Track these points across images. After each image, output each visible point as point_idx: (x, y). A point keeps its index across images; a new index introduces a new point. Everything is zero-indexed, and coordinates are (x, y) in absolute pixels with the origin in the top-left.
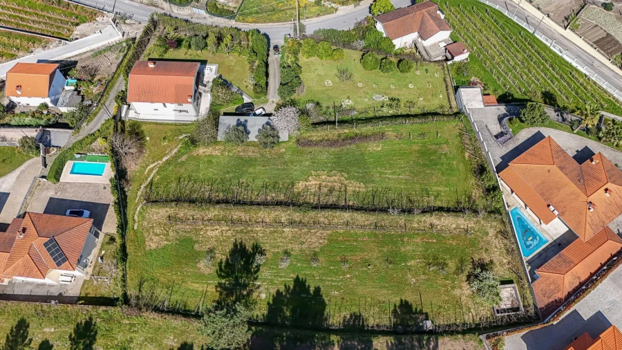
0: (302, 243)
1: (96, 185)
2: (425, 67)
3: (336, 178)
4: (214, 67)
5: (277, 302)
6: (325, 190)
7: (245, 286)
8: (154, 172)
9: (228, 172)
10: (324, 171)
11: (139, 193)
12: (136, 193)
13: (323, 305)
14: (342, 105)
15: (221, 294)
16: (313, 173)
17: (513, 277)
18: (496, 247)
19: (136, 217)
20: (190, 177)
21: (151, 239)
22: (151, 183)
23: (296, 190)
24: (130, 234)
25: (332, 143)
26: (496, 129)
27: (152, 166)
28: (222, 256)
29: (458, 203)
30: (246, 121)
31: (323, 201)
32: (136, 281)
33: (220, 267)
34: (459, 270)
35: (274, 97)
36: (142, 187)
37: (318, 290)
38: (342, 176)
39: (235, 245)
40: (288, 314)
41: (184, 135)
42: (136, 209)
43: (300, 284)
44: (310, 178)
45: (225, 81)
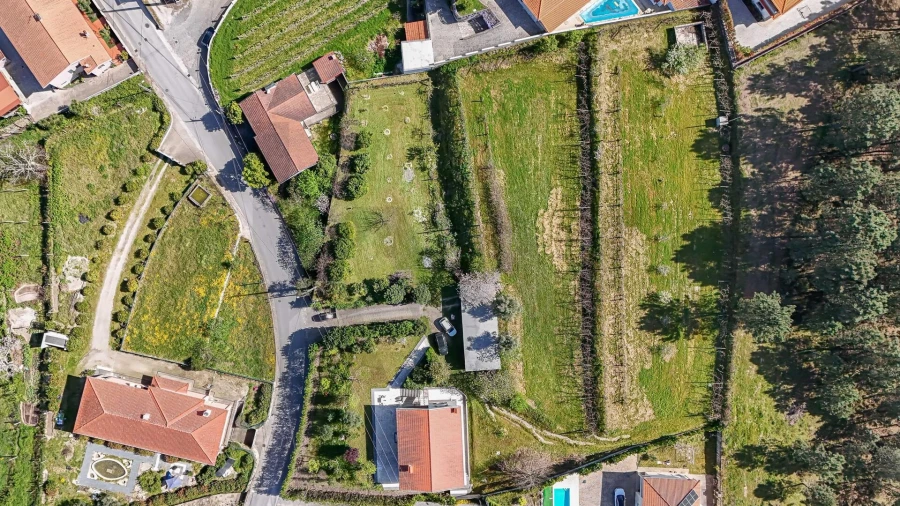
0: (638, 254)
1: (581, 492)
2: (357, 113)
3: (546, 223)
4: (377, 394)
5: (699, 277)
6: (563, 235)
7: (686, 311)
8: (549, 434)
9: (546, 349)
10: (537, 237)
11: (581, 443)
12: (581, 448)
13: (702, 229)
14: (423, 222)
15: (696, 333)
16: (540, 249)
17: (663, 29)
18: (630, 43)
19: (616, 439)
20: (555, 391)
21: (642, 416)
22: (568, 433)
23: (565, 268)
24: (637, 440)
25: (496, 228)
27: (541, 439)
28: (656, 341)
29: (569, 81)
30: (469, 339)
31: (577, 236)
32: (690, 421)
33: (667, 339)
34: (659, 85)
35: (416, 310)
36: (572, 442)
37: (685, 237)
38: (542, 215)
39: (641, 329)
40: (712, 264)
41: (489, 411)
42: (606, 443)
43: (679, 256)
44: (548, 252)
45: (397, 376)
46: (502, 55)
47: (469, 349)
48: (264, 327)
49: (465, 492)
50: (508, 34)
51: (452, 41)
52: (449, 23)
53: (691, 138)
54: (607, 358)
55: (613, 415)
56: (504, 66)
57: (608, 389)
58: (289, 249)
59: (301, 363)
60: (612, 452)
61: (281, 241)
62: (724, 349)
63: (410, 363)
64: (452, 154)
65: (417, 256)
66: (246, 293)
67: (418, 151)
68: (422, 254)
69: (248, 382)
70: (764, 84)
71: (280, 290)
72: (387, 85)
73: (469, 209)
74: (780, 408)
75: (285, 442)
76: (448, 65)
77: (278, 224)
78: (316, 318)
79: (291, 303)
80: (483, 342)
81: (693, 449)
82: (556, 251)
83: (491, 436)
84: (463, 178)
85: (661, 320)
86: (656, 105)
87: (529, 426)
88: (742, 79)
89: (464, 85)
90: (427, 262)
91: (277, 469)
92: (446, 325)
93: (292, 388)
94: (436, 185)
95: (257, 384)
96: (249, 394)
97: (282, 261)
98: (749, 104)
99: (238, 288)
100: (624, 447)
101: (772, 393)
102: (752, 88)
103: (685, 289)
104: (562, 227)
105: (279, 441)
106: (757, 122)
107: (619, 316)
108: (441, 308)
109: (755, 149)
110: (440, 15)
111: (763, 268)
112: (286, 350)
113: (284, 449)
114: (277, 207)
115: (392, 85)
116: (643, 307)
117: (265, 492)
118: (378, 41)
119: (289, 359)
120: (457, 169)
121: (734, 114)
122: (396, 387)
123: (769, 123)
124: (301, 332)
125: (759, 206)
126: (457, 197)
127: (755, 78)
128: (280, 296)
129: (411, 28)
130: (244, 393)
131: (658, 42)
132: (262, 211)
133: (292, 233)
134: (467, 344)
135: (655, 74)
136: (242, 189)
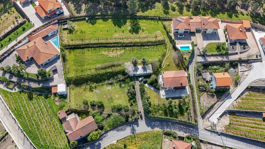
0: (119, 35)
1: (180, 44)
2: (77, 106)
3: (111, 55)
5: (125, 23)
6: (115, 51)
7: (133, 25)
8: (167, 53)
9: (145, 54)
10: (115, 57)
11: (168, 46)
12: (169, 45)
13: (113, 23)
14: (112, 87)
15: (138, 23)
16: (119, 56)
17: (62, 31)
18: (65, 38)
19: (166, 38)
20: (156, 52)
21: (159, 33)
22: (166, 49)
23: (124, 51)
24: (165, 33)
25: (114, 66)
26: (56, 76)
27: (168, 55)
28: (141, 31)
29: (74, 51)
30: (144, 72)
31: (115, 48)
32: (159, 24)
33: (140, 28)
34: (77, 31)
36: (168, 48)
37: (115, 26)
38: (109, 56)
39: (138, 34)
40: (122, 21)
41: (163, 68)
42: (167, 40)
43: (120, 27)
44: (119, 54)
45: (156, 92)
46: (64, 67)
47: (147, 72)
48: (145, 134)
49: (186, 73)
50: (59, 64)
51: (59, 79)
52: (53, 80)
53: (91, 25)
54: (146, 40)
55: (160, 38)
56: (68, 66)
57: (154, 40)
58: (120, 128)
59: (156, 123)
60: (169, 39)
61: (117, 131)
62: (141, 18)
63: (152, 88)
64: (92, 78)
65: (121, 88)
66: (134, 141)
67: (90, 89)
68: (121, 87)
69: (163, 139)
70: (79, 11)
71: (133, 130)
72: (70, 98)
73: (107, 73)
74: (154, 8)
75: (181, 127)
76: (65, 80)
77: (112, 132)
78: (142, 119)
79: (137, 127)
80: (144, 69)
81: (166, 23)
82: (119, 53)
83: (170, 67)
84: (99, 75)
85: (135, 30)
86: (82, 32)
87: (166, 58)
88: (77, 15)
89: (72, 75)
90: (123, 85)
91: (190, 130)
92: (141, 79)
93: (164, 126)
94: (100, 84)
95: (164, 136)
96: (167, 138)
97: (124, 130)
98: (83, 13)
99: (133, 143)
100: (168, 36)
101: (151, 9)
102: (79, 13)
103: (128, 25)
104: (113, 51)
105: (181, 129)
106: (87, 12)
107: (135, 38)
108: (136, 81)
109: (94, 12)
110: (51, 82)
111: (122, 11)
112: (153, 128)
113: (183, 128)
114: (106, 132)
115: (70, 97)
116: (133, 33)
117: (198, 134)
118: (56, 101)
119: (155, 127)
120: (96, 77)
121: (86, 16)
122: (160, 92)
123: (88, 10)
124: (146, 123)
125: (108, 11)
126: (104, 77)
127: (77, 13)
128: (135, 130)
129: (53, 91)
130: (167, 140)
131: (66, 32)
132: (108, 137)
133: (115, 127)
134: (145, 72)
135: (74, 32)
136: (100, 144)
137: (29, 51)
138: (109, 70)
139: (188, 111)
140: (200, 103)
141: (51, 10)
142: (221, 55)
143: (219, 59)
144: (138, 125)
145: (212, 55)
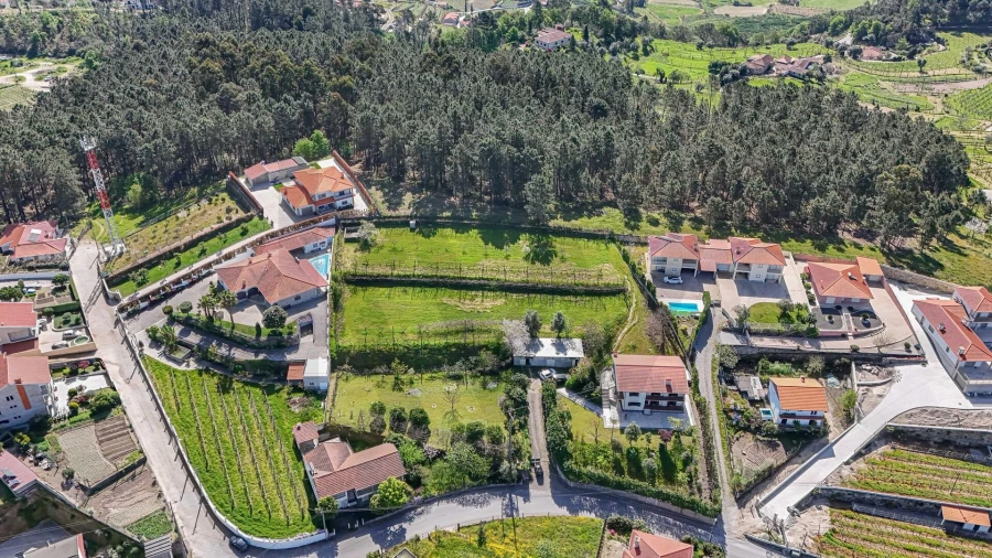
0: (496, 263)
1: (670, 297)
2: (352, 421)
3: (468, 307)
5: (514, 240)
6: (479, 299)
7: (537, 247)
8: (630, 318)
10: (478, 312)
11: (635, 300)
12: (637, 299)
13: (483, 238)
14: (458, 385)
15: (551, 244)
16: (488, 311)
17: (343, 244)
18: (348, 258)
19: (629, 282)
20: (596, 311)
21: (610, 268)
22: (629, 307)
23: (503, 300)
24: (628, 270)
25: (471, 331)
27: (634, 322)
28: (556, 261)
29: (364, 290)
30: (558, 354)
31: (480, 293)
32: (611, 249)
33: (556, 255)
34: (381, 248)
35: (533, 395)
36: (634, 305)
37: (487, 244)
38: (462, 308)
39: (548, 265)
40: (506, 235)
42: (632, 287)
43: (499, 247)
44: (491, 307)
45: (592, 410)
46: (334, 320)
47: (565, 355)
48: (548, 523)
50: (321, 312)
51: (313, 347)
52: (298, 348)
53: (420, 238)
54: (569, 280)
55: (611, 280)
56: (344, 320)
57: (592, 281)
58: (468, 497)
59: (586, 500)
60: (638, 283)
61: (461, 503)
62: (560, 232)
63: (580, 401)
64: (404, 354)
65: (486, 391)
66: (513, 534)
67: (396, 384)
68: (485, 388)
69: (606, 539)
70: (394, 205)
71: (511, 509)
72: (333, 400)
73: (451, 346)
74: (598, 215)
75: (669, 523)
76: (331, 351)
77: (444, 504)
78: (541, 482)
79: (525, 501)
80: (560, 347)
81: (632, 250)
82: (488, 304)
83: (637, 349)
84: (425, 348)
85: (542, 256)
86: (394, 250)
87: (626, 329)
88: (385, 212)
89: (350, 341)
90: (492, 385)
92: (545, 372)
94: (426, 376)
95: (608, 533)
96: (619, 539)
97: (482, 504)
98: (404, 210)
99: (507, 540)
100: (634, 278)
101: (589, 217)
102: (395, 210)
103: (524, 245)
104: (472, 299)
105: (667, 528)
106: (417, 209)
107: (540, 274)
108: (532, 380)
109: (434, 210)
110: (290, 353)
111: (509, 213)
112: (574, 510)
113: (675, 525)
114: (428, 501)
115: (334, 395)
116: (533, 263)
118: (294, 403)
119: (582, 510)
120: (417, 352)
121: (411, 217)
122: (602, 411)
123: (417, 205)
124: (554, 496)
125: (470, 212)
126: (440, 357)
127: (389, 208)
128: (517, 510)
129: (292, 374)
130: (618, 544)
131: (352, 247)
132: (429, 516)
133: (452, 493)
134: (561, 355)
135: (373, 250)
136: (403, 531)
137: (251, 270)
138: (459, 340)
139: (691, 468)
140: (729, 458)
141: (324, 195)
142: (796, 335)
143: (791, 344)
144: (527, 498)
145: (768, 334)
